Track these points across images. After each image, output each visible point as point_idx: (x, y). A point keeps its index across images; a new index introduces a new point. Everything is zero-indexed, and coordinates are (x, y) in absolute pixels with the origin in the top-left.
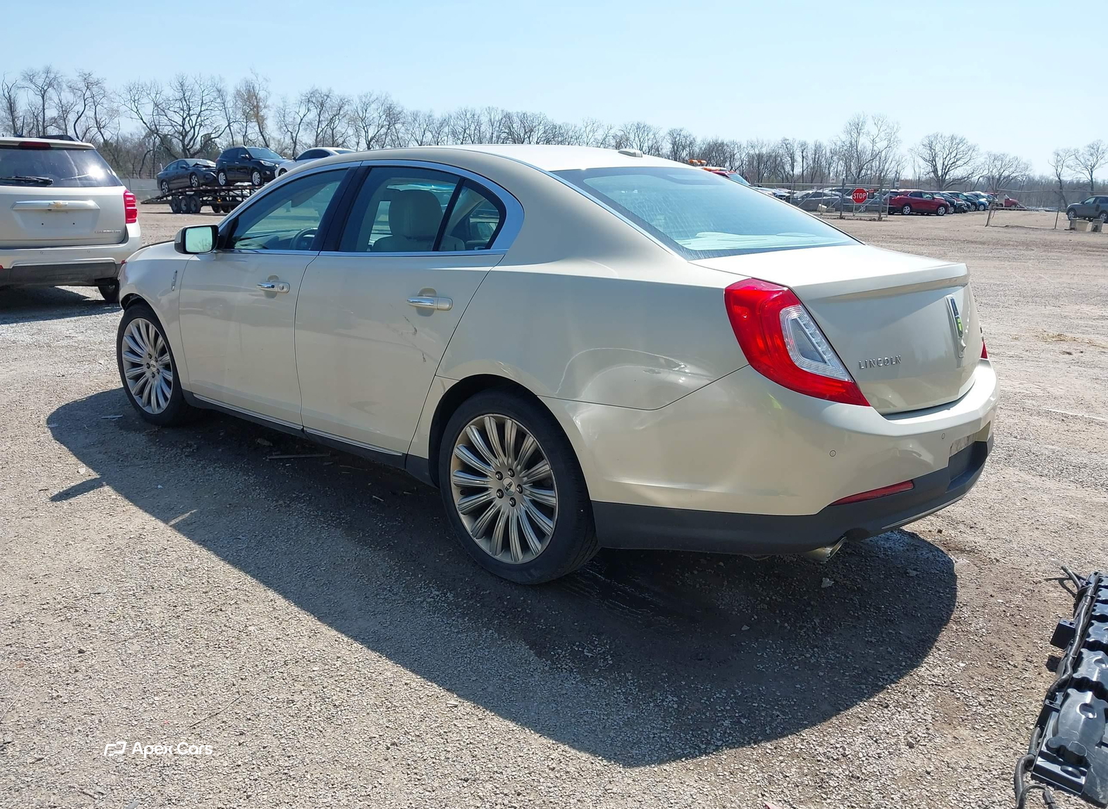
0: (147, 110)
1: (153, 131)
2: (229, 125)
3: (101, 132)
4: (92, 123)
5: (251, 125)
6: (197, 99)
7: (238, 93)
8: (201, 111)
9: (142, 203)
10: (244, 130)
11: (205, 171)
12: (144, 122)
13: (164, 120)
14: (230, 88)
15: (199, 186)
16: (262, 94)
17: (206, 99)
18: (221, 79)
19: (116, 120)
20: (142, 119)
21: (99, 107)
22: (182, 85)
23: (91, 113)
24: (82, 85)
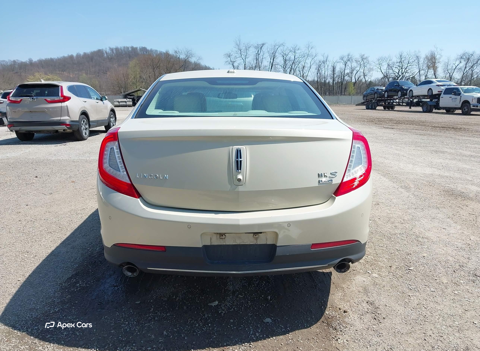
0: (384, 68)
1: (386, 76)
2: (419, 72)
3: (365, 78)
4: (362, 74)
5: (430, 71)
6: (407, 61)
7: (427, 57)
8: (407, 66)
9: (356, 105)
10: (426, 73)
11: (381, 91)
12: (382, 73)
13: (391, 71)
14: (423, 56)
15: (377, 98)
16: (438, 57)
17: (411, 61)
18: (419, 52)
19: (371, 73)
20: (382, 71)
21: (365, 68)
22: (401, 56)
23: (362, 71)
24: (360, 60)
